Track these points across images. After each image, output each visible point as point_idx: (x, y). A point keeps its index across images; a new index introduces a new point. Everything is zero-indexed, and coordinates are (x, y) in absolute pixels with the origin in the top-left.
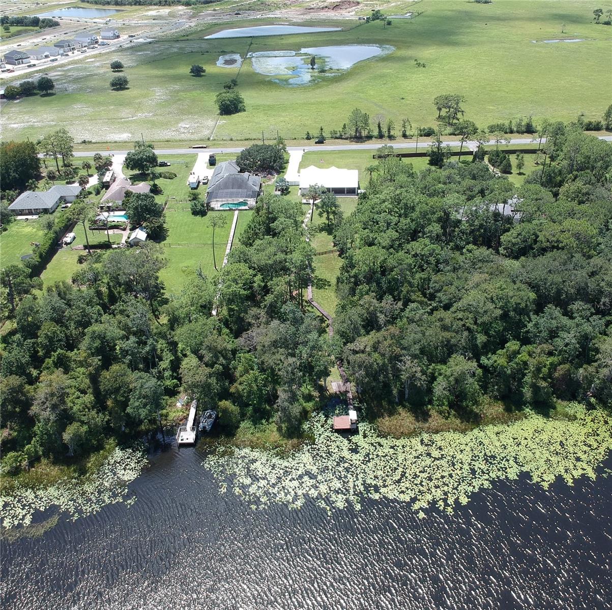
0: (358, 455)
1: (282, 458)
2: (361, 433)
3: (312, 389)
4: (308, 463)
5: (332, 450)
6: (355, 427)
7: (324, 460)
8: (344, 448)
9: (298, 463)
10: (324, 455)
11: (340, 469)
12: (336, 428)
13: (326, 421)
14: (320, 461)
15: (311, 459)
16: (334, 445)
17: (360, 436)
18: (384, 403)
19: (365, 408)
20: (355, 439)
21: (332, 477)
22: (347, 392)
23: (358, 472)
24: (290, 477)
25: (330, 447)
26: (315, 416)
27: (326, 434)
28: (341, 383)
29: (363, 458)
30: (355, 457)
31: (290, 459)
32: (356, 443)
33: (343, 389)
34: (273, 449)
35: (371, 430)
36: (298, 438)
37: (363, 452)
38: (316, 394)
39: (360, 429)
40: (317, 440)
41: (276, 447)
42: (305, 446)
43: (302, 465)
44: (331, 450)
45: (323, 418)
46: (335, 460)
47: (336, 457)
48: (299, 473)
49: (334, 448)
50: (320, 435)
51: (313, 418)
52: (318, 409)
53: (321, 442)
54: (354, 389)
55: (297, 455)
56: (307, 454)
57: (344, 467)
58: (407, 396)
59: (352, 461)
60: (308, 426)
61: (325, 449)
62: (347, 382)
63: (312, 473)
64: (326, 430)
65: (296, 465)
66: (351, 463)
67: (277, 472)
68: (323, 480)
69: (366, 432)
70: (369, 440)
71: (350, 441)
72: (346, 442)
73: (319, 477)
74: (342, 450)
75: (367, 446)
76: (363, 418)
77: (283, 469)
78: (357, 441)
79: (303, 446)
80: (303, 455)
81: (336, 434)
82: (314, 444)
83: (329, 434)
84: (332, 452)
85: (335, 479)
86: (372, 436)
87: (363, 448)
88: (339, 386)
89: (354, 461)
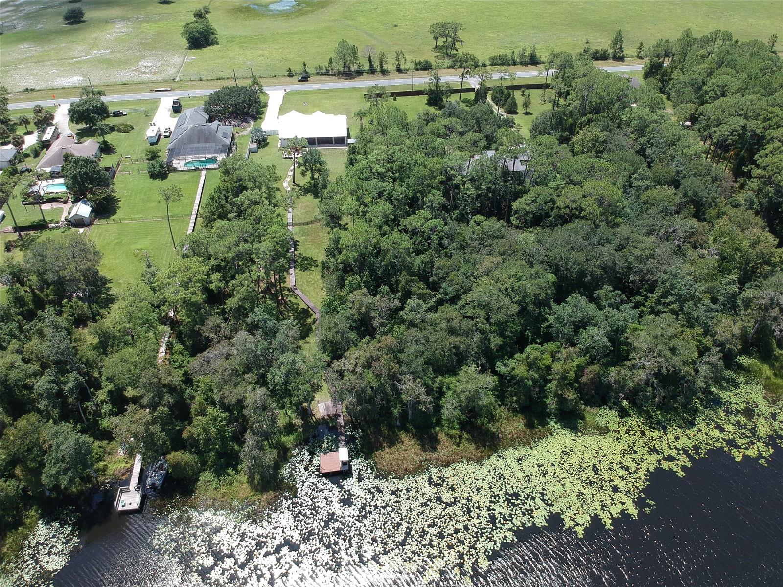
0: (351, 509)
1: (254, 522)
2: (355, 474)
3: (293, 415)
4: (288, 526)
5: (319, 504)
6: (347, 468)
7: (308, 521)
8: (334, 500)
9: (275, 528)
10: (308, 513)
11: (329, 532)
12: (323, 471)
13: (311, 461)
14: (303, 523)
15: (292, 520)
16: (321, 496)
17: (354, 478)
18: (383, 428)
19: (360, 437)
20: (347, 484)
21: (318, 546)
22: (337, 416)
23: (352, 534)
25: (316, 500)
26: (297, 454)
27: (311, 480)
28: (330, 403)
29: (358, 513)
30: (348, 511)
31: (265, 523)
32: (349, 491)
33: (332, 412)
34: (243, 509)
35: (367, 469)
36: (274, 490)
37: (358, 503)
38: (298, 422)
39: (354, 468)
40: (299, 490)
41: (247, 506)
42: (284, 501)
43: (280, 531)
44: (317, 505)
45: (307, 456)
46: (322, 519)
47: (323, 514)
48: (277, 542)
49: (321, 502)
50: (303, 482)
51: (295, 457)
52: (300, 444)
53: (304, 493)
54: (346, 411)
55: (273, 515)
56: (287, 514)
57: (333, 528)
58: (410, 417)
59: (343, 518)
60: (289, 470)
61: (310, 503)
63: (294, 541)
64: (310, 475)
65: (273, 531)
66: (343, 521)
67: (247, 544)
68: (307, 551)
69: (362, 473)
70: (365, 484)
72: (336, 489)
73: (303, 547)
74: (332, 502)
75: (362, 493)
76: (357, 452)
77: (255, 539)
78: (350, 488)
79: (282, 502)
80: (281, 516)
81: (324, 480)
82: (296, 497)
83: (315, 481)
84: (318, 507)
85: (324, 548)
86: (369, 478)
87: (358, 497)
88: (327, 408)
89: (347, 519)
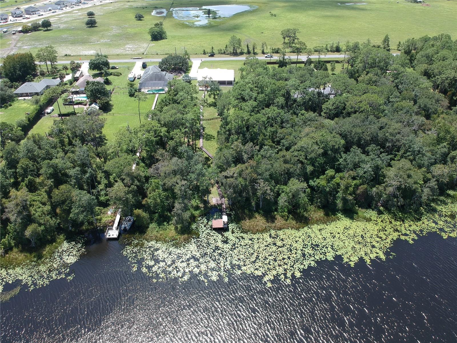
0: (227, 245)
1: (177, 247)
2: (230, 230)
3: (199, 203)
4: (194, 250)
5: (211, 242)
6: (226, 226)
7: (204, 249)
8: (219, 240)
10: (205, 245)
11: (215, 254)
12: (213, 227)
13: (207, 223)
14: (202, 249)
15: (196, 248)
16: (212, 238)
17: (230, 232)
18: (246, 211)
19: (233, 214)
20: (226, 234)
21: (209, 260)
22: (222, 204)
23: (227, 256)
24: (181, 260)
25: (209, 240)
26: (200, 220)
27: (207, 231)
28: (218, 199)
29: (231, 247)
30: (226, 246)
31: (182, 248)
32: (227, 237)
33: (220, 202)
34: (171, 242)
35: (237, 228)
36: (188, 234)
37: (231, 243)
38: (202, 205)
39: (230, 228)
40: (201, 235)
41: (173, 240)
42: (193, 240)
43: (190, 252)
44: (209, 242)
45: (206, 221)
46: (212, 248)
47: (213, 246)
48: (188, 257)
49: (212, 241)
50: (203, 232)
51: (199, 221)
52: (202, 215)
53: (203, 236)
54: (227, 202)
55: (187, 245)
56: (194, 245)
57: (218, 253)
58: (261, 206)
59: (223, 249)
60: (195, 226)
61: (206, 241)
62: (222, 198)
63: (197, 257)
64: (207, 229)
65: (186, 252)
67: (172, 257)
68: (204, 262)
69: (234, 230)
70: (236, 235)
71: (223, 235)
72: (220, 236)
73: (201, 260)
74: (217, 241)
75: (234, 239)
76: (232, 221)
77: (176, 255)
79: (191, 240)
80: (191, 246)
81: (214, 231)
82: (199, 238)
83: (209, 232)
85: (212, 261)
86: (238, 232)
87: (231, 240)
88: (217, 201)
89: (225, 249)
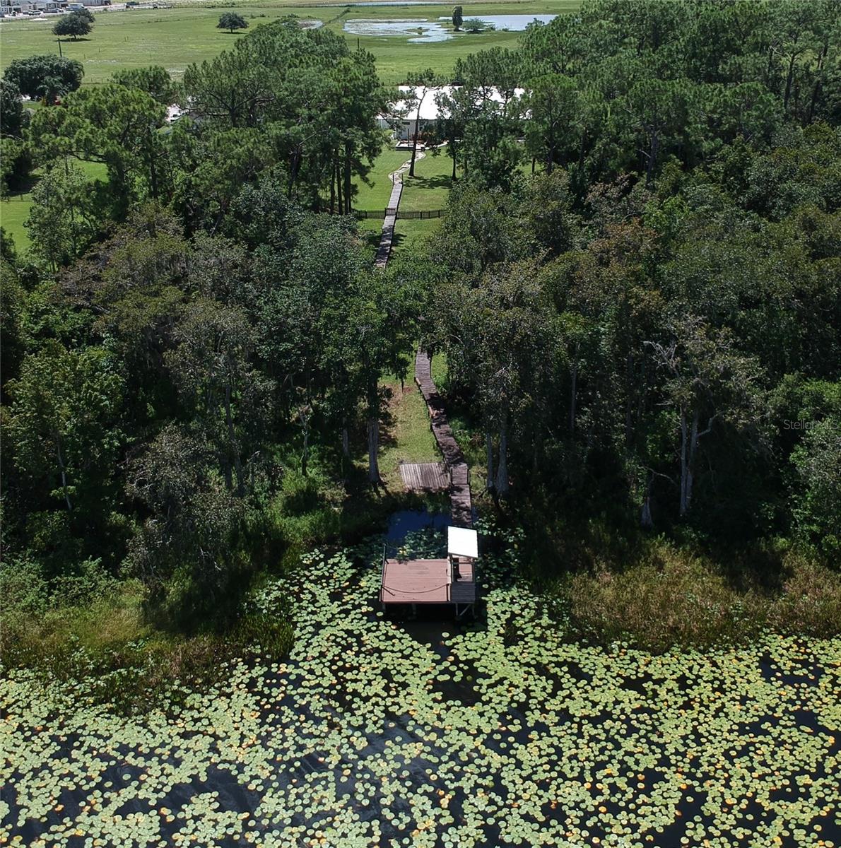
22: (454, 489)
28: (435, 465)
33: (440, 482)
41: (114, 667)
54: (480, 484)
62: (457, 462)
88: (427, 475)
